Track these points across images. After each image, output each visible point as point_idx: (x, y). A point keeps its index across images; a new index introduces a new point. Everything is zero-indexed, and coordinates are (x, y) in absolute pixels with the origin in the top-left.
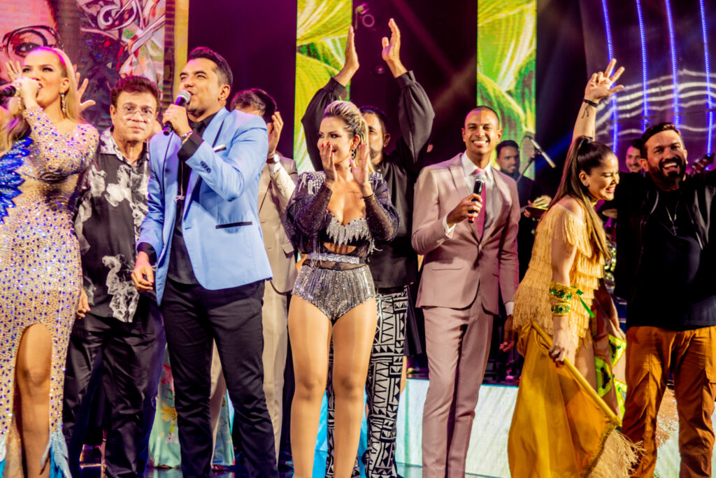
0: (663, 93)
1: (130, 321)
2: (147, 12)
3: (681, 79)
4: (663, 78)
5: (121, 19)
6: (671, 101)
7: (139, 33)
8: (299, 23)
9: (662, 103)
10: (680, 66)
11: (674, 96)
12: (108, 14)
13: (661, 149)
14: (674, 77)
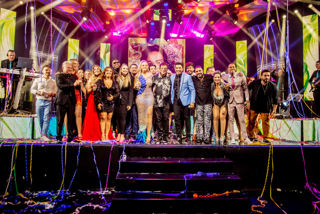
0: (271, 66)
1: (162, 106)
2: (179, 56)
3: (274, 63)
4: (270, 63)
5: (174, 57)
6: (272, 67)
7: (177, 59)
8: (204, 57)
9: (270, 68)
10: (273, 61)
11: (272, 66)
12: (172, 57)
13: (266, 76)
14: (272, 63)
